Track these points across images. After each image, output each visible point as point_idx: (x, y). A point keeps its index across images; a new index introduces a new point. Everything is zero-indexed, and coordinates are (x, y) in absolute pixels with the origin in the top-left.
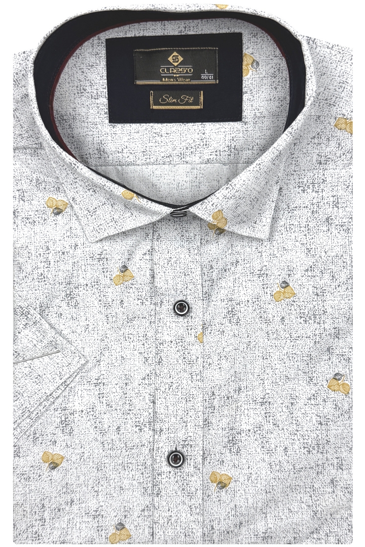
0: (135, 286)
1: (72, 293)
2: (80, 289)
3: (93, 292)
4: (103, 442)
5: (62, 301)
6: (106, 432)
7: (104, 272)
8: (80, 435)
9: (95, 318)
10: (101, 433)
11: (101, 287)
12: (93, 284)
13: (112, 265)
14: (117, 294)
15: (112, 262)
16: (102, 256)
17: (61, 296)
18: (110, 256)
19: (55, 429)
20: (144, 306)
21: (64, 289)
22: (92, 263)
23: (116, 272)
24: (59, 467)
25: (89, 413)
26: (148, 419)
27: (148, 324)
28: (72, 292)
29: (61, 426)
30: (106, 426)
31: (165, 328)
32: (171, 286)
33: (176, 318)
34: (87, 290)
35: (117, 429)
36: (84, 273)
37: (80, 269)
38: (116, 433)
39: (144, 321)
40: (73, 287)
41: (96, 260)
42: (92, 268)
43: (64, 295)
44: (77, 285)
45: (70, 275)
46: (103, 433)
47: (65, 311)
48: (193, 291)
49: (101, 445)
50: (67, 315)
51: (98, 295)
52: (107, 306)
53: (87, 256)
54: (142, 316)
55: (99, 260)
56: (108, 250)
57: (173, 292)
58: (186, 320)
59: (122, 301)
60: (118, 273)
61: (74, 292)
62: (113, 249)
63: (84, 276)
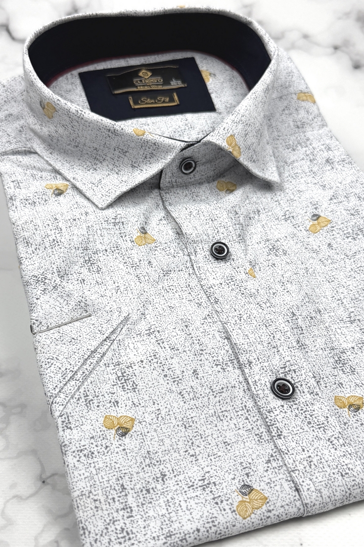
0: (160, 247)
1: (91, 259)
2: (100, 255)
3: (114, 257)
4: (181, 392)
5: (81, 267)
6: (180, 379)
7: (122, 237)
8: (148, 389)
9: (125, 279)
10: (174, 382)
11: (123, 251)
12: (113, 249)
13: (129, 229)
14: (143, 254)
15: (129, 225)
16: (117, 221)
17: (80, 263)
18: (125, 220)
19: (112, 387)
20: (177, 258)
21: (81, 255)
22: (107, 227)
23: (136, 234)
24: (131, 432)
25: (152, 362)
26: (227, 357)
27: (187, 276)
28: (91, 257)
29: (119, 382)
30: (178, 372)
31: (208, 274)
32: (202, 232)
33: (217, 263)
34: (107, 256)
35: (193, 373)
36: (101, 238)
37: (95, 234)
38: (193, 377)
39: (182, 274)
40: (91, 252)
41: (112, 224)
42: (109, 232)
43: (82, 261)
44: (95, 250)
45: (86, 240)
46: (177, 381)
47: (87, 277)
48: (225, 234)
49: (179, 396)
50: (90, 280)
51: (121, 259)
52: (135, 266)
53: (101, 220)
54: (178, 270)
55: (115, 224)
56: (123, 214)
57: (205, 237)
58: (228, 264)
59: (150, 262)
60: (139, 234)
61: (93, 258)
62: (127, 213)
63: (102, 241)
